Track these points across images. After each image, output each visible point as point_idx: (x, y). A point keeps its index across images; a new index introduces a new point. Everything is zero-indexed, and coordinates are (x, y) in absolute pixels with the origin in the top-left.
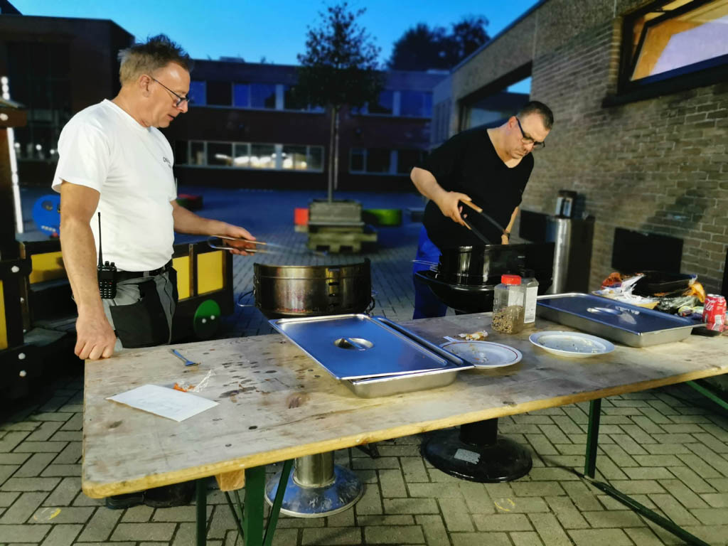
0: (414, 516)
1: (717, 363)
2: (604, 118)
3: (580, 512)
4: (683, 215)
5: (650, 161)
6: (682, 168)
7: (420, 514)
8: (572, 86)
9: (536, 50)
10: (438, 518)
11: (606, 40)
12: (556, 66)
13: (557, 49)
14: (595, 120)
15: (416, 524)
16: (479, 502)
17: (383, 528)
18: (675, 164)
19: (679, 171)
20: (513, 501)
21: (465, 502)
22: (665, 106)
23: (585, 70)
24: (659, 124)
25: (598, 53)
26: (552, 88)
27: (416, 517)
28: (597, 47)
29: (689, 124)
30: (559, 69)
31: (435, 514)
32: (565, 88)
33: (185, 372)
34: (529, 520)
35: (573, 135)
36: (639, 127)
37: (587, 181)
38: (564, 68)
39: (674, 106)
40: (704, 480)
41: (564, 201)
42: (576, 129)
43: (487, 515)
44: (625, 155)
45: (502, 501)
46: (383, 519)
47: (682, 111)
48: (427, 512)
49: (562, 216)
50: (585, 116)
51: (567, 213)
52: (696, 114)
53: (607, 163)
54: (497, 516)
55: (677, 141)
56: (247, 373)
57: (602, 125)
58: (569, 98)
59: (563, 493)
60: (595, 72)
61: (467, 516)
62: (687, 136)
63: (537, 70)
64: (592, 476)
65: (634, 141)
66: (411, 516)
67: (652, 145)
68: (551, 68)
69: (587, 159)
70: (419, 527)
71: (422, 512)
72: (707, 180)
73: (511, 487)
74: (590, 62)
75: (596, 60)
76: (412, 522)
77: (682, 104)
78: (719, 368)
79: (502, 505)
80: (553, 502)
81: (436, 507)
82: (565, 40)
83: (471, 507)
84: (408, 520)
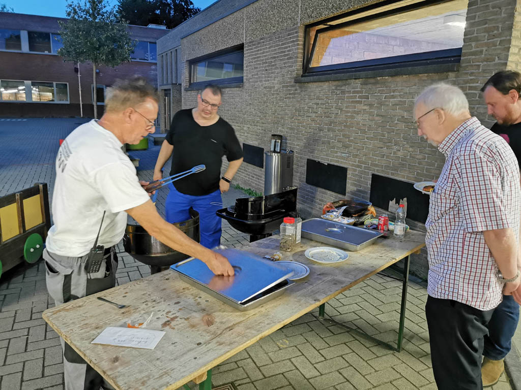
0: (236, 362)
1: (393, 256)
2: (296, 90)
3: (322, 338)
4: (347, 154)
5: (326, 120)
6: (344, 126)
7: (239, 361)
8: (273, 65)
9: (246, 36)
10: (249, 360)
11: (295, 39)
12: (261, 50)
13: (261, 39)
14: (289, 90)
15: (239, 367)
16: (269, 345)
17: (221, 374)
18: (340, 123)
19: (343, 128)
20: (287, 340)
21: (261, 347)
22: (334, 88)
23: (281, 56)
24: (330, 98)
25: (289, 47)
26: (260, 64)
27: (237, 362)
28: (288, 43)
29: (347, 100)
30: (264, 53)
31: (247, 358)
32: (269, 66)
33: (123, 313)
34: (298, 349)
35: (276, 98)
36: (318, 98)
37: (288, 128)
38: (267, 52)
39: (338, 88)
40: (375, 307)
41: (276, 142)
42: (278, 94)
43: (276, 351)
44: (311, 115)
45: (281, 341)
46: (219, 369)
47: (343, 92)
48: (242, 358)
49: (275, 151)
50: (283, 87)
51: (277, 149)
52: (352, 95)
53: (300, 118)
54: (281, 351)
55: (341, 110)
56: (163, 306)
57: (294, 94)
58: (272, 73)
59: (311, 330)
60: (288, 59)
61: (265, 355)
62: (347, 107)
63: (247, 50)
64: (323, 316)
65: (315, 106)
66: (234, 363)
67: (326, 111)
68: (258, 51)
69: (286, 114)
70: (241, 368)
71: (239, 359)
72: (359, 134)
73: (283, 332)
74: (284, 52)
75: (289, 51)
76: (237, 366)
77: (343, 88)
78: (396, 259)
79: (282, 344)
80: (307, 336)
81: (246, 354)
82: (266, 34)
83: (265, 349)
84: (233, 366)
